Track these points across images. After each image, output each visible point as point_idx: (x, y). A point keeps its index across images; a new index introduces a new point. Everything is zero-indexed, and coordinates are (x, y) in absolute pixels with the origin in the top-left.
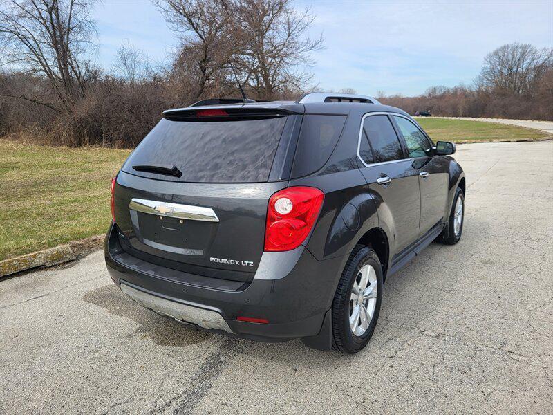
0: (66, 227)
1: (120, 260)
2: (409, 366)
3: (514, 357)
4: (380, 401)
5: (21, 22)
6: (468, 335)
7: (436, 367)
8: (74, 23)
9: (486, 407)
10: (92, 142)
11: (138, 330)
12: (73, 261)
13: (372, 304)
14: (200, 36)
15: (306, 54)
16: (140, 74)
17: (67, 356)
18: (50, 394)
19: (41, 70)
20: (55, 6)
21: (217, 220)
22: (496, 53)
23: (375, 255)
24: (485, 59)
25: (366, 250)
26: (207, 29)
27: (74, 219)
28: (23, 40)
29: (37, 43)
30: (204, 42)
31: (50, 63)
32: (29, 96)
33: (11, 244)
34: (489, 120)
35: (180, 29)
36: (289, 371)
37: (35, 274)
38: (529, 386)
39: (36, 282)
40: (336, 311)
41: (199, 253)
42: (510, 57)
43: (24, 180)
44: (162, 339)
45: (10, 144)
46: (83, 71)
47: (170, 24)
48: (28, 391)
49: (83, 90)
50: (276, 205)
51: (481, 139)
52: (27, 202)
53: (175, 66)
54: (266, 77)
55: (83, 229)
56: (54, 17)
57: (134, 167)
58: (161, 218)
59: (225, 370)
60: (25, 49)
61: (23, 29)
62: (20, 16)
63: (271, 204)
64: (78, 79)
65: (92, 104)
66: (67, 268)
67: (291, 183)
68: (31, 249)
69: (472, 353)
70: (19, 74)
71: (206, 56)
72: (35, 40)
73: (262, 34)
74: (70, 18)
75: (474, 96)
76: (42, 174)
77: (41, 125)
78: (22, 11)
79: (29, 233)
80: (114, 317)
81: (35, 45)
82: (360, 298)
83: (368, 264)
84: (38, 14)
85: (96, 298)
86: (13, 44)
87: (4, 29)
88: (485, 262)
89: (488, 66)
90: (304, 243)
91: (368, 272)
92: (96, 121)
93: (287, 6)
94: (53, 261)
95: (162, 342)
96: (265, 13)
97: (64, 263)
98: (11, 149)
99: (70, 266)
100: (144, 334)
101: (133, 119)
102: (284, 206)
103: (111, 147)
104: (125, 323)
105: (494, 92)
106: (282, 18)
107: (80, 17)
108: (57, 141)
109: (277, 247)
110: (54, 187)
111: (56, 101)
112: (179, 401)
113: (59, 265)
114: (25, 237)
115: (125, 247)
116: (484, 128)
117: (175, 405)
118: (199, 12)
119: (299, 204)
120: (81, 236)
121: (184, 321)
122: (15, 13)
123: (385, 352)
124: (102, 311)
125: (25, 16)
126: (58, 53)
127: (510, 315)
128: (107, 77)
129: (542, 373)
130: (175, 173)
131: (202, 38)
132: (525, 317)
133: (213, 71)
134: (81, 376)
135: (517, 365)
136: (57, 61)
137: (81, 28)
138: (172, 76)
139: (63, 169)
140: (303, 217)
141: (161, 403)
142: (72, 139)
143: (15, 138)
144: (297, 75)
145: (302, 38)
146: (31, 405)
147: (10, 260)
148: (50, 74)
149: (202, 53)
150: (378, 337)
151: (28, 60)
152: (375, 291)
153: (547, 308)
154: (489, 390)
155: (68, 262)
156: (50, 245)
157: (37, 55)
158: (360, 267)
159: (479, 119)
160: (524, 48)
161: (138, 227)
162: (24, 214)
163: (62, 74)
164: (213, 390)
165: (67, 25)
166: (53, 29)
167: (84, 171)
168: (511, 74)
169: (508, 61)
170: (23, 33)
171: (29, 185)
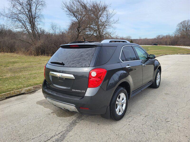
0: (32, 81)
1: (46, 90)
2: (135, 125)
3: (169, 123)
4: (124, 134)
5: (20, 15)
6: (156, 116)
7: (143, 125)
8: (36, 15)
9: (157, 137)
10: (42, 54)
11: (52, 113)
12: (34, 92)
13: (124, 105)
14: (77, 19)
15: (113, 25)
16: (58, 32)
17: (30, 119)
18: (25, 130)
19: (26, 31)
20: (31, 10)
21: (74, 78)
22: (181, 23)
23: (125, 90)
24: (177, 25)
25: (122, 88)
26: (80, 17)
27: (35, 79)
28: (20, 21)
29: (24, 22)
30: (79, 21)
31: (29, 28)
32: (22, 39)
33: (15, 86)
34: (178, 47)
35: (71, 17)
36: (97, 125)
37: (22, 96)
38: (172, 131)
39: (22, 98)
40: (111, 107)
41: (69, 88)
42: (186, 24)
43: (20, 67)
44: (59, 115)
45: (16, 55)
46: (39, 31)
47: (68, 15)
48: (18, 129)
49: (39, 37)
50: (91, 74)
51: (174, 53)
52: (20, 74)
53: (69, 29)
54: (99, 32)
55: (37, 82)
56: (30, 13)
57: (51, 62)
58: (58, 78)
59: (77, 124)
60: (21, 24)
61: (20, 18)
62: (19, 13)
63: (90, 74)
64: (38, 34)
65: (42, 42)
66: (32, 94)
67: (96, 67)
68: (21, 88)
69: (155, 121)
70: (19, 32)
71: (79, 26)
72: (24, 21)
73: (98, 19)
74: (35, 14)
75: (173, 38)
76: (25, 65)
77: (26, 49)
78: (20, 12)
79: (20, 83)
80: (45, 108)
81: (24, 23)
82: (120, 103)
83: (122, 93)
84: (25, 13)
85: (40, 103)
86: (17, 23)
87: (14, 18)
88: (166, 94)
89: (178, 28)
90: (100, 85)
91: (122, 95)
92: (43, 47)
93: (107, 9)
94: (28, 91)
95: (59, 116)
96: (100, 11)
97: (31, 92)
98: (16, 56)
99: (33, 93)
100: (54, 114)
101: (55, 47)
102: (94, 74)
103: (48, 56)
104: (48, 110)
105: (180, 37)
106: (105, 13)
107: (38, 13)
108: (31, 54)
109: (92, 86)
110: (29, 69)
111: (30, 41)
112: (63, 133)
113: (29, 93)
114: (19, 84)
115: (48, 87)
116: (176, 50)
117: (61, 134)
118: (77, 11)
119: (99, 74)
120: (37, 84)
121: (65, 109)
122: (18, 12)
123: (128, 120)
124: (42, 107)
125: (21, 14)
126: (31, 25)
127: (171, 110)
128: (47, 33)
129: (177, 128)
130: (62, 64)
131: (78, 20)
132: (176, 111)
133: (82, 31)
134: (34, 125)
135: (170, 125)
136: (31, 28)
137: (39, 17)
138: (68, 32)
139: (32, 63)
140: (100, 78)
141: (57, 133)
142: (36, 53)
143: (17, 53)
144: (110, 32)
145: (111, 19)
146: (19, 133)
147: (14, 91)
148: (29, 32)
149: (78, 25)
150: (126, 116)
151: (22, 27)
152: (125, 101)
153: (183, 108)
154: (159, 132)
155: (32, 92)
156: (27, 87)
157: (25, 26)
158: (120, 94)
159: (175, 46)
161: (52, 81)
162: (19, 77)
163: (33, 32)
164: (73, 130)
165: (34, 16)
166: (30, 17)
167: (39, 64)
168: (186, 30)
169: (185, 26)
170: (20, 19)
171: (21, 68)
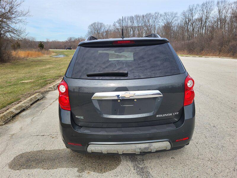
22: (92, 25)
24: (88, 27)
42: (97, 27)
89: (90, 30)
160: (101, 24)
161: (99, 109)
